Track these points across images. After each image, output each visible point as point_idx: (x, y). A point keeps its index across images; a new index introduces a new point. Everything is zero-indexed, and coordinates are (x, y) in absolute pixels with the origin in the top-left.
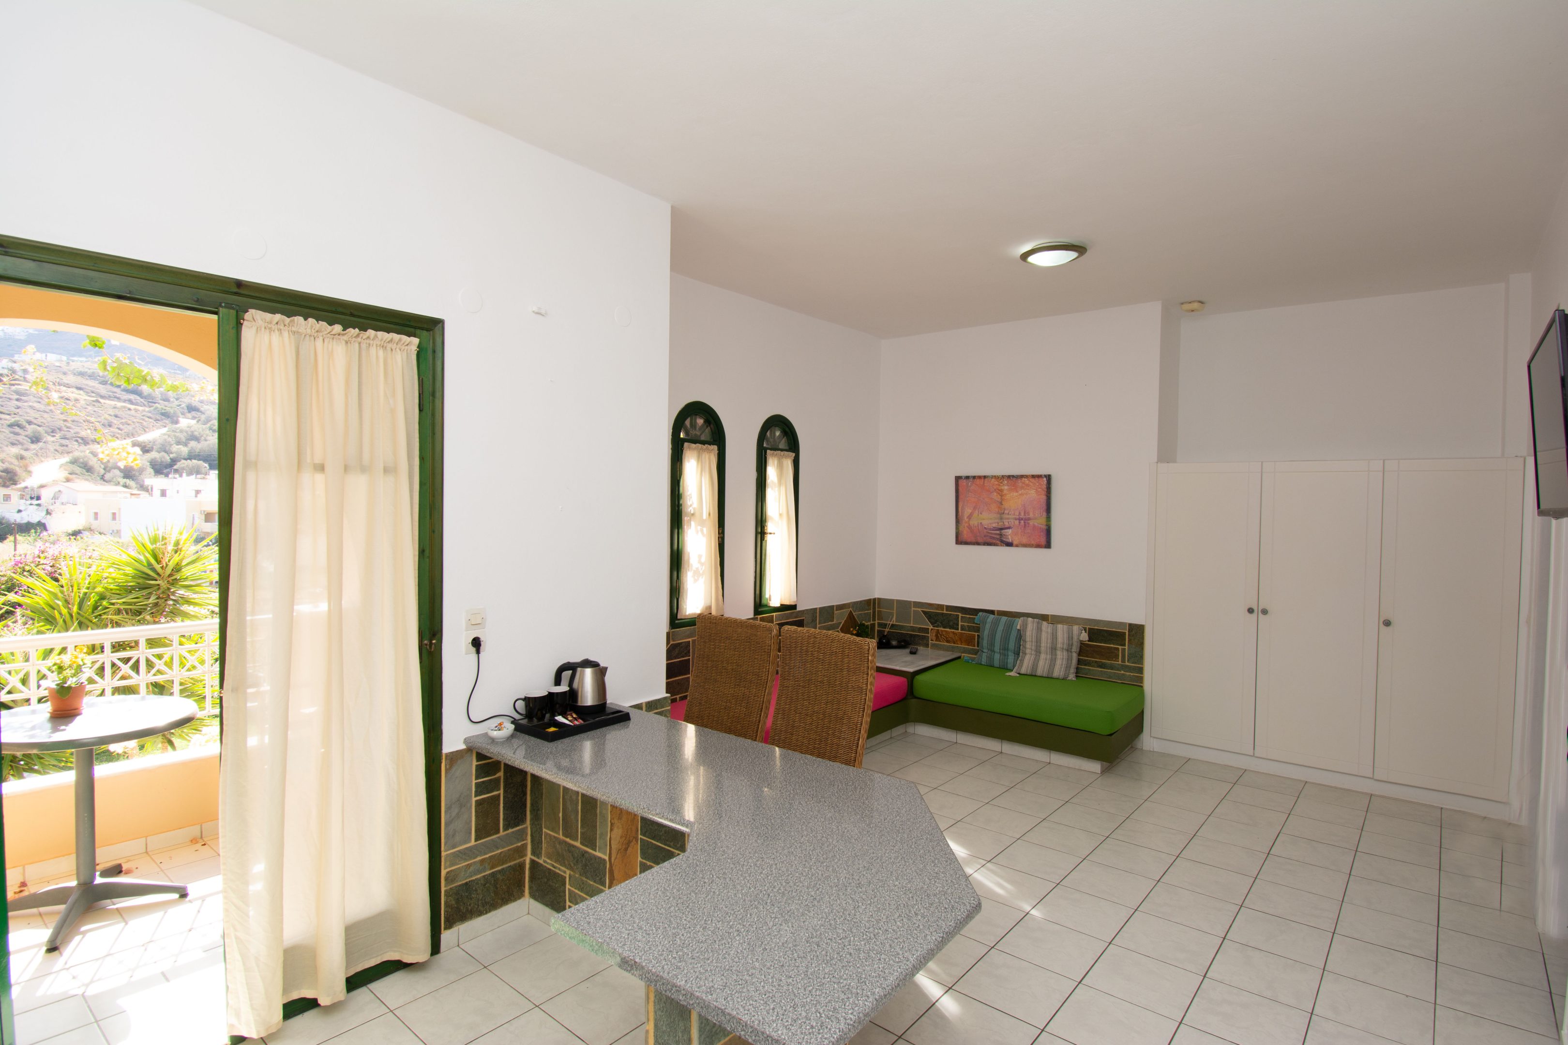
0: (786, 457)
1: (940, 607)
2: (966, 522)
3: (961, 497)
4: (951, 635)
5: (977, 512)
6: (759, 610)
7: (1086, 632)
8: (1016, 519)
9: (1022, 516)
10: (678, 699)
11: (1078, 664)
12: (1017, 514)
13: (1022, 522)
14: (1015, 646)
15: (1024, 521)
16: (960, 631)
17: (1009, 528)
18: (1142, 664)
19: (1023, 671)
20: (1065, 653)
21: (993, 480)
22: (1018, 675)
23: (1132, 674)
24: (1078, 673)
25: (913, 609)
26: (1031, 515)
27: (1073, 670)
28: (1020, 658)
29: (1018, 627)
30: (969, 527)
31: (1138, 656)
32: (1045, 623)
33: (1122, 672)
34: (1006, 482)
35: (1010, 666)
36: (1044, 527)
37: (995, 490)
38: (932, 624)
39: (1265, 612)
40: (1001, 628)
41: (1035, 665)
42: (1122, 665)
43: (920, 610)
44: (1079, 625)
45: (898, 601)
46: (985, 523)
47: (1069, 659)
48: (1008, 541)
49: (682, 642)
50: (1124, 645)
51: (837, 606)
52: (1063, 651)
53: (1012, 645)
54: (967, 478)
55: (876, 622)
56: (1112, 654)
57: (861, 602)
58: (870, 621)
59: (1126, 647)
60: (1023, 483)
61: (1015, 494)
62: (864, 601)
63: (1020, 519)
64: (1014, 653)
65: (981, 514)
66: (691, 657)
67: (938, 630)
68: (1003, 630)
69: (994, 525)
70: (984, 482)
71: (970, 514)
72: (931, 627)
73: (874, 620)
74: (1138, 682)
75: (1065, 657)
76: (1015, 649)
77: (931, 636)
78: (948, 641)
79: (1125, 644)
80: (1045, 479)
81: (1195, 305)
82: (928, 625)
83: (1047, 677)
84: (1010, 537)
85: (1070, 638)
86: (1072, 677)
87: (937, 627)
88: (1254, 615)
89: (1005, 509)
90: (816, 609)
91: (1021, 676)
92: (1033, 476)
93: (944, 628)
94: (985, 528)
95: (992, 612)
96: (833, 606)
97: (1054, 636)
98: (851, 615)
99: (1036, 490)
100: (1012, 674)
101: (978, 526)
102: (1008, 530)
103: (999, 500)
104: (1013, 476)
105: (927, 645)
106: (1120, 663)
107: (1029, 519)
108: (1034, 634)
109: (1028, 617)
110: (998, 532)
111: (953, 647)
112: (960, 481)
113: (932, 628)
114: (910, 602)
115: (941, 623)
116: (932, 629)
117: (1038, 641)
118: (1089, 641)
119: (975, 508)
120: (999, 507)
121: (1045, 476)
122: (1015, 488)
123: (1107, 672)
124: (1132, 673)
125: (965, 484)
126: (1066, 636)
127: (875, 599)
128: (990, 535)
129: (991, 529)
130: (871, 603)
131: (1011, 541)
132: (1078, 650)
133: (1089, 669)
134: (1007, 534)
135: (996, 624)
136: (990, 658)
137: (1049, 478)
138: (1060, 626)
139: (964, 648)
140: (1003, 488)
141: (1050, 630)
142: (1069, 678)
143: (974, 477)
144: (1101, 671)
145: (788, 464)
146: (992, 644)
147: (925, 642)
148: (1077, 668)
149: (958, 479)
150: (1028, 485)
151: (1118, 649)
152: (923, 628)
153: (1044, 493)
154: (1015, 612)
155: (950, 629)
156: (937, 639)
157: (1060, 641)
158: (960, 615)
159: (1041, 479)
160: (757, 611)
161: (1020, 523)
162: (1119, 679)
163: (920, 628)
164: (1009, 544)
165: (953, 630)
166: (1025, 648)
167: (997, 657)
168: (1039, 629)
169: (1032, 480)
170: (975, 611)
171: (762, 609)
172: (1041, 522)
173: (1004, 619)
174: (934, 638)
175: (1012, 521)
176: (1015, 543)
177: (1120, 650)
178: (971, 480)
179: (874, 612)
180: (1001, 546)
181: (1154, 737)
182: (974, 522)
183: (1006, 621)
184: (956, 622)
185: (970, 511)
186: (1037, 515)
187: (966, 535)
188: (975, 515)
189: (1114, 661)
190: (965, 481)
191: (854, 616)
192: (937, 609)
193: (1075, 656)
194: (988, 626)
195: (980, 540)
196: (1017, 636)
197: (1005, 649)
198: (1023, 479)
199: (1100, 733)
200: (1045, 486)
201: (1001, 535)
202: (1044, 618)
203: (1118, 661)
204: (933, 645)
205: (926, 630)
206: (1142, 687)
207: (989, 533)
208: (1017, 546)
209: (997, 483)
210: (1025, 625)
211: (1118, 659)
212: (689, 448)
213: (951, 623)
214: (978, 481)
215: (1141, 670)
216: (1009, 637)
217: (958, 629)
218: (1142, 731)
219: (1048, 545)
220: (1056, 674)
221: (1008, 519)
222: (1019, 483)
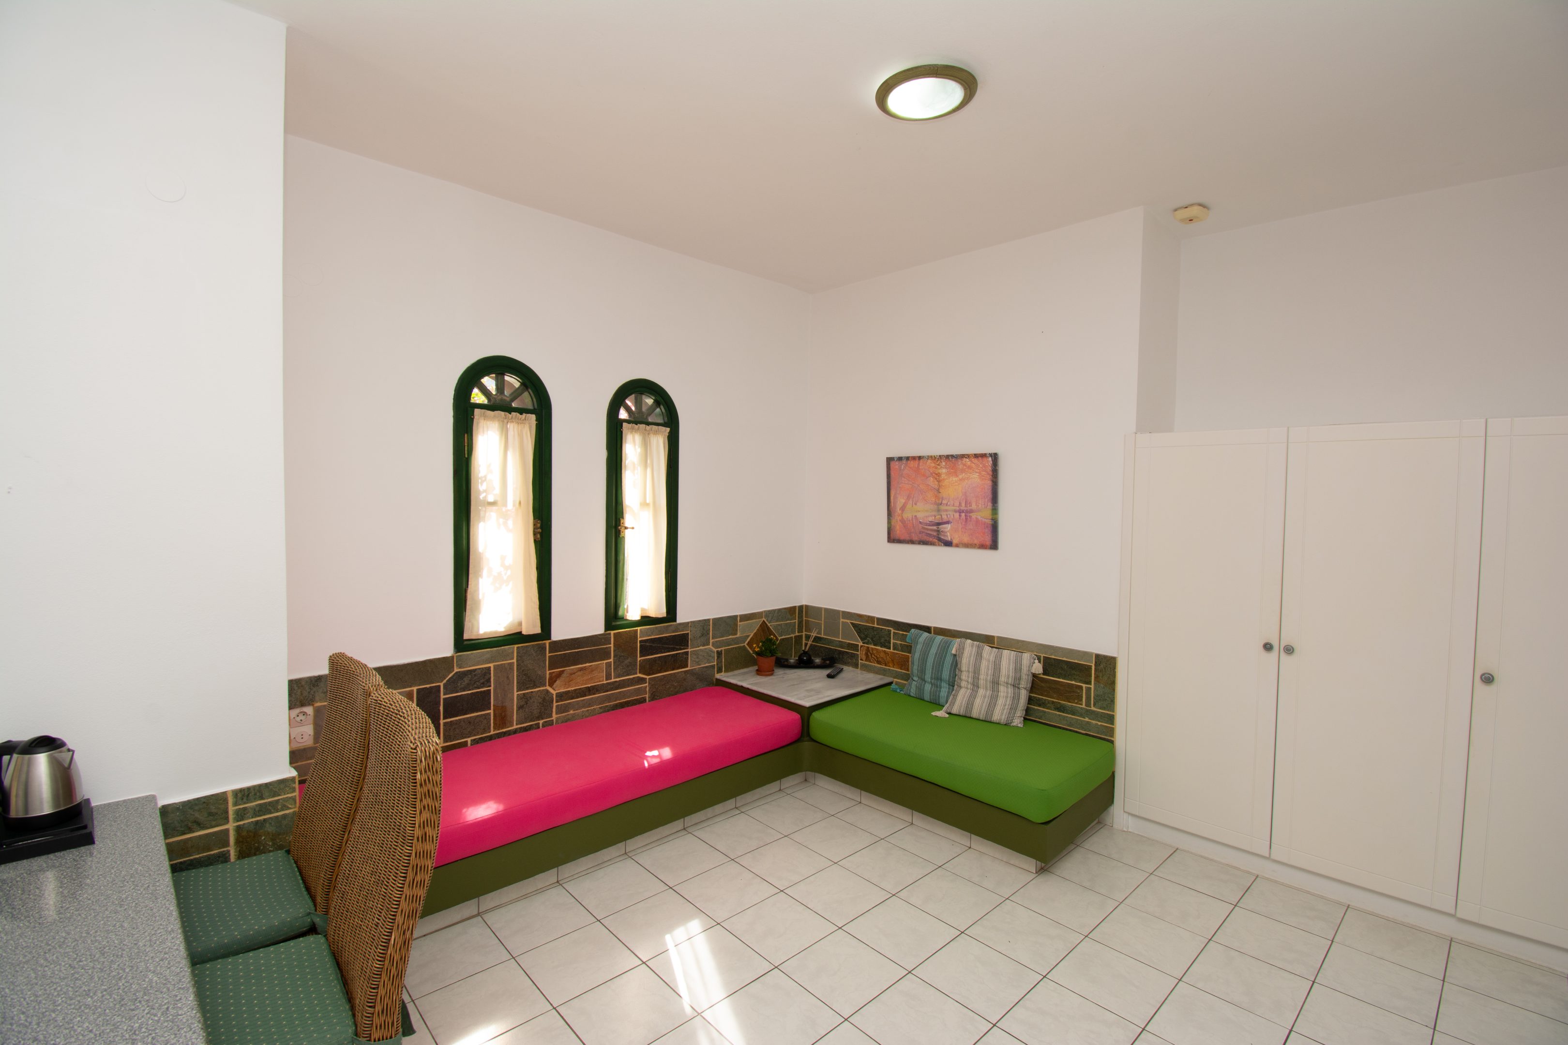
0: (656, 433)
1: (871, 619)
2: (899, 515)
3: (893, 483)
4: (882, 655)
5: (911, 502)
6: (614, 624)
7: (1040, 662)
8: (955, 511)
9: (963, 507)
10: (469, 743)
11: (1028, 704)
12: (957, 504)
13: (963, 515)
14: (950, 676)
15: (965, 513)
16: (892, 650)
17: (948, 523)
18: (1113, 712)
19: (955, 710)
20: (1010, 690)
21: (929, 461)
22: (947, 716)
23: (1100, 723)
24: (1028, 718)
25: (842, 620)
26: (974, 507)
27: (1020, 713)
28: (954, 692)
29: (954, 652)
30: (903, 521)
31: (1108, 698)
32: (987, 648)
33: (1087, 719)
34: (944, 463)
35: (942, 701)
36: (990, 522)
37: (932, 474)
38: (862, 640)
39: (1289, 650)
40: (933, 650)
41: (970, 704)
42: (1087, 710)
43: (849, 621)
44: (1032, 651)
45: (826, 610)
46: (921, 516)
47: (1016, 698)
48: (946, 539)
49: (476, 669)
50: (1089, 683)
51: (741, 616)
52: (1007, 687)
53: (946, 674)
54: (900, 459)
55: (804, 634)
56: (1073, 694)
57: (780, 610)
58: (794, 632)
59: (1092, 686)
60: (964, 465)
61: (954, 479)
62: (785, 609)
63: (960, 512)
64: (949, 685)
65: (916, 504)
66: (492, 688)
67: (868, 647)
68: (936, 654)
69: (931, 519)
70: (918, 464)
71: (904, 505)
72: (860, 644)
73: (800, 630)
74: (1107, 737)
75: (1009, 695)
76: (949, 679)
77: (861, 654)
78: (879, 662)
79: (1091, 682)
80: (990, 459)
81: (1195, 211)
82: (857, 641)
83: (985, 721)
84: (948, 534)
85: (1018, 669)
86: (1018, 722)
87: (867, 644)
88: (1274, 654)
89: (942, 498)
90: (709, 620)
91: (952, 716)
92: (976, 456)
93: (875, 645)
94: (920, 522)
95: (927, 629)
96: (736, 616)
97: (997, 667)
98: (764, 627)
99: (980, 473)
100: (941, 713)
101: (912, 520)
102: (946, 525)
103: (936, 487)
104: (952, 456)
105: (856, 666)
106: (1084, 706)
107: (971, 511)
108: (971, 661)
109: (967, 639)
110: (935, 528)
111: (884, 670)
112: (892, 463)
113: (862, 644)
114: (838, 612)
115: (872, 639)
116: (861, 646)
117: (976, 672)
118: (1044, 674)
119: (909, 497)
120: (936, 496)
121: (991, 455)
122: (954, 472)
123: (1067, 717)
124: (1099, 721)
125: (897, 467)
126: (1012, 667)
127: (801, 607)
128: (926, 531)
129: (927, 524)
130: (795, 611)
131: (950, 539)
132: (1029, 685)
133: (1045, 712)
134: (946, 530)
135: (928, 644)
136: (920, 689)
137: (995, 457)
138: (1006, 652)
139: (896, 671)
140: (940, 471)
141: (992, 658)
142: (1014, 724)
143: (908, 458)
144: (1059, 715)
145: (659, 442)
146: (922, 671)
147: (854, 661)
148: (1028, 711)
149: (889, 460)
150: (969, 467)
151: (1081, 687)
152: (852, 644)
153: (989, 477)
154: (955, 631)
155: (881, 647)
156: (867, 659)
157: (1004, 673)
158: (893, 631)
159: (985, 459)
160: (609, 625)
161: (960, 516)
162: (1083, 729)
163: (849, 643)
164: (948, 544)
165: (884, 649)
166: (961, 679)
167: (928, 687)
168: (979, 656)
169: (975, 461)
170: (907, 627)
171: (618, 623)
172: (984, 514)
173: (939, 638)
174: (864, 657)
175: (951, 513)
176: (955, 542)
177: (1084, 689)
178: (904, 461)
179: (800, 623)
180: (939, 545)
181: (1129, 814)
182: (907, 515)
183: (941, 641)
184: (888, 639)
185: (904, 501)
186: (980, 506)
187: (899, 531)
188: (909, 506)
189: (1076, 703)
190: (897, 463)
191: (768, 628)
192: (867, 622)
193: (1024, 695)
194: (919, 647)
195: (915, 538)
196: (953, 662)
197: (938, 678)
198: (965, 459)
199: (1031, 819)
200: (990, 469)
201: (938, 531)
202: (988, 640)
203: (1082, 705)
204: (863, 665)
205: (855, 647)
206: (1112, 742)
207: (924, 528)
208: (957, 546)
209: (933, 465)
210: (961, 649)
211: (1082, 700)
212: (486, 417)
213: (882, 640)
214: (912, 463)
215: (1111, 719)
216: (943, 663)
217: (890, 648)
218: (1112, 802)
219: (994, 546)
220: (996, 717)
221: (946, 511)
222: (960, 464)
